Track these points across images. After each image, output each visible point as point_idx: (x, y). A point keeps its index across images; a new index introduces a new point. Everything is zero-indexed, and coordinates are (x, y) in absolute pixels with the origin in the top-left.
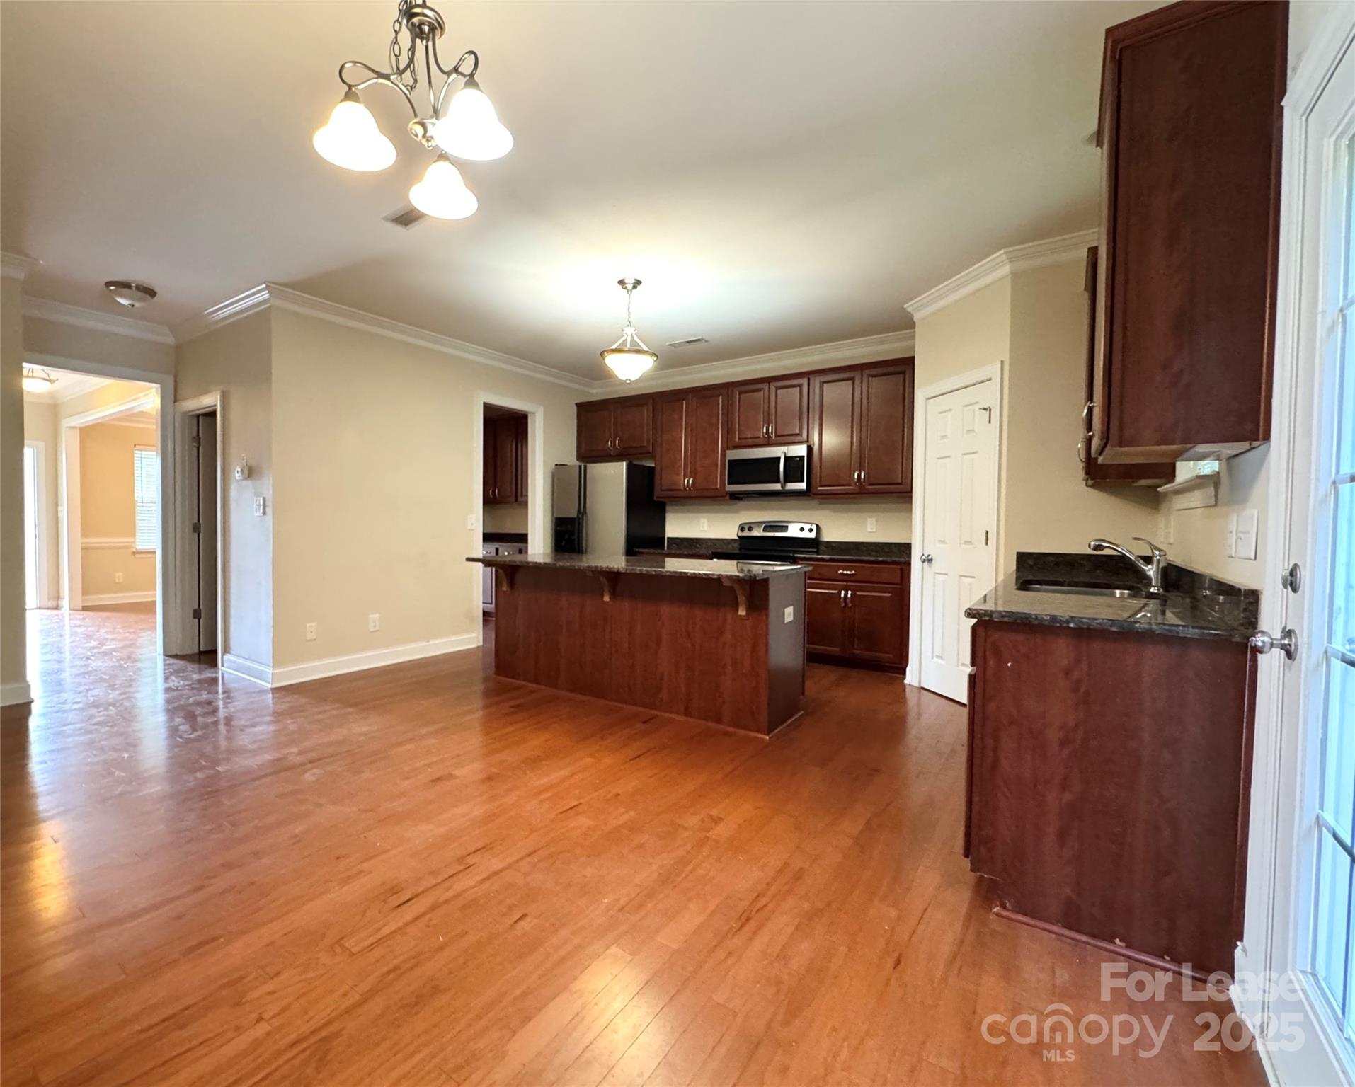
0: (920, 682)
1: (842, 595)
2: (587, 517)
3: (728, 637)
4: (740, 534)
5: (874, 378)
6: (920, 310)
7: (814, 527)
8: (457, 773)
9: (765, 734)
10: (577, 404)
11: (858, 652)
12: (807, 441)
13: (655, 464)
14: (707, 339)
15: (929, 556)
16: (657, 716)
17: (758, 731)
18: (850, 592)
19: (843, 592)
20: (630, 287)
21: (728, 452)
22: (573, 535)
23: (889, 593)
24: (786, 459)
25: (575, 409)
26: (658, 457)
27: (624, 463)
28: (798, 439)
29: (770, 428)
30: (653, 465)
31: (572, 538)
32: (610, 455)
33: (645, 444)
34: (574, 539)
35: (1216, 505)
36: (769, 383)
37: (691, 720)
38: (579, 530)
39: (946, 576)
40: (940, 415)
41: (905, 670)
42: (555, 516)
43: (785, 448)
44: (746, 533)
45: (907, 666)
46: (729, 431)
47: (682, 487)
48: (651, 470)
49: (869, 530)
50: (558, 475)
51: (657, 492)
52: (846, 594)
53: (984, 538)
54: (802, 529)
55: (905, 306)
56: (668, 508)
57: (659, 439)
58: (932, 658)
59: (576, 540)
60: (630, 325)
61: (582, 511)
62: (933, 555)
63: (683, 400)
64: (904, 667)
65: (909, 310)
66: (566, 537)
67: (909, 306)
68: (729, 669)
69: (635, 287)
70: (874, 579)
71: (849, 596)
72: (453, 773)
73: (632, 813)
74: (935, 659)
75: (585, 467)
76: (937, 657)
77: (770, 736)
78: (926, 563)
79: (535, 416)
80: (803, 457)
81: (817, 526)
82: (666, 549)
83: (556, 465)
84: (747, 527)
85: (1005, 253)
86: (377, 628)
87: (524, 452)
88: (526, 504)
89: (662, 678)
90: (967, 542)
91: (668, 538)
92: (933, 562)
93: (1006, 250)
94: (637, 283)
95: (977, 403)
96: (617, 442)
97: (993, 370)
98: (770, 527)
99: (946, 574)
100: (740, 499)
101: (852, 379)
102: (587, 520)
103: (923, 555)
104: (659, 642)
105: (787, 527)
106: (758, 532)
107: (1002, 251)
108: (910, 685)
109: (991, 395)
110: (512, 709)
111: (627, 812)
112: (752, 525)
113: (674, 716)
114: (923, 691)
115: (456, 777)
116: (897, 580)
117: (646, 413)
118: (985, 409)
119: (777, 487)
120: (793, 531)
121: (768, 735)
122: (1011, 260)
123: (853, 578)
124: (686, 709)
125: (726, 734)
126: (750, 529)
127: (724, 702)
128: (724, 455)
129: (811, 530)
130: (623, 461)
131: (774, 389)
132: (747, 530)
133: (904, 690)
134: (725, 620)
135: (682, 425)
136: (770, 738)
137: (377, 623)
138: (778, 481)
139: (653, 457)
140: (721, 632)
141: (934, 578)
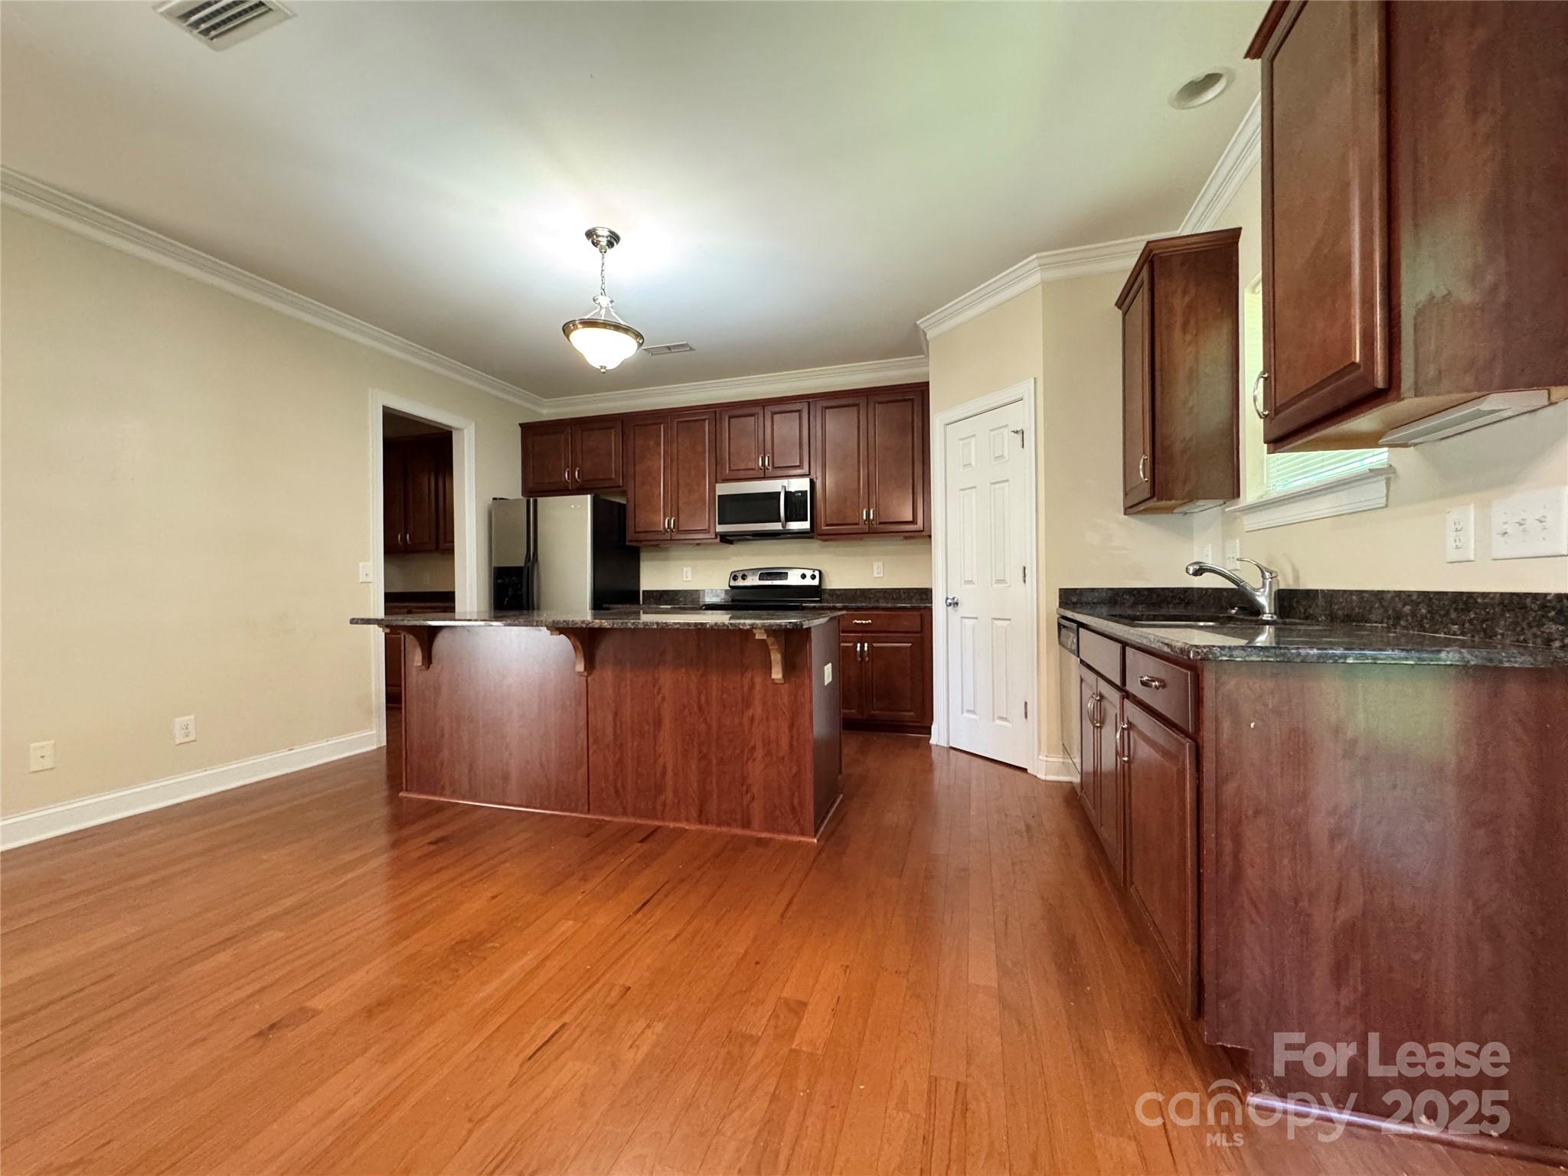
0: (948, 743)
1: (858, 649)
2: (538, 564)
3: (758, 710)
4: (733, 583)
5: (880, 405)
6: (934, 329)
7: (817, 573)
8: (317, 1003)
9: (812, 838)
10: (520, 425)
11: (876, 712)
12: (809, 474)
13: (627, 502)
14: (693, 347)
15: (954, 598)
16: (659, 827)
17: (803, 833)
18: (866, 645)
19: (859, 645)
20: (604, 242)
21: (718, 486)
22: (521, 589)
23: (909, 643)
24: (787, 494)
25: (519, 429)
26: (630, 494)
27: (589, 496)
28: (798, 471)
29: (767, 459)
30: (625, 503)
31: (520, 593)
32: (568, 490)
33: (613, 476)
34: (522, 594)
35: (1387, 506)
36: (764, 407)
37: (709, 828)
38: (528, 582)
39: (975, 620)
40: (961, 442)
41: (930, 728)
42: (494, 565)
43: (785, 482)
44: (740, 583)
45: (932, 724)
46: (717, 462)
47: (662, 528)
48: (622, 508)
49: (876, 575)
50: (496, 511)
51: (630, 535)
52: (862, 647)
53: (1022, 575)
54: (804, 576)
55: (918, 323)
56: (643, 555)
57: (631, 471)
58: (962, 713)
59: (525, 597)
60: (603, 292)
61: (532, 557)
62: (958, 597)
63: (661, 423)
64: (929, 725)
65: (922, 326)
66: (510, 593)
67: (922, 323)
68: (759, 753)
69: (610, 244)
70: (892, 629)
71: (866, 649)
72: (308, 1004)
73: (659, 1027)
74: (965, 714)
75: (535, 502)
76: (969, 711)
77: (818, 837)
78: (952, 607)
79: (463, 433)
80: (807, 491)
81: (820, 572)
82: (641, 603)
83: (494, 499)
84: (740, 575)
85: (1037, 258)
86: (191, 738)
87: (447, 490)
88: (450, 551)
89: (664, 773)
90: (998, 581)
91: (644, 591)
92: (959, 604)
93: (1039, 255)
94: (614, 239)
95: (1006, 426)
96: (577, 473)
97: (1026, 389)
98: (767, 574)
99: (976, 618)
100: (731, 542)
101: (857, 405)
102: (538, 569)
103: (947, 599)
104: (658, 723)
105: (787, 573)
106: (753, 581)
107: (1034, 256)
108: (937, 745)
109: (1023, 416)
110: (433, 847)
111: (649, 1026)
112: (746, 574)
113: (684, 825)
114: (952, 751)
115: (316, 1013)
116: (917, 627)
117: (614, 438)
118: (1017, 432)
119: (777, 526)
120: (794, 579)
121: (815, 836)
122: (1043, 267)
123: (868, 629)
124: (700, 812)
125: (761, 842)
126: (744, 577)
127: (753, 798)
128: (713, 489)
129: (813, 577)
130: (587, 494)
131: (770, 414)
132: (740, 578)
133: (931, 751)
134: (752, 687)
135: (660, 454)
136: (818, 840)
137: (191, 728)
138: (779, 520)
139: (624, 493)
140: (747, 703)
141: (961, 621)
